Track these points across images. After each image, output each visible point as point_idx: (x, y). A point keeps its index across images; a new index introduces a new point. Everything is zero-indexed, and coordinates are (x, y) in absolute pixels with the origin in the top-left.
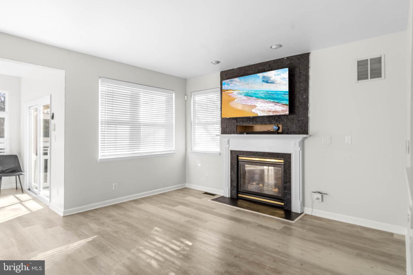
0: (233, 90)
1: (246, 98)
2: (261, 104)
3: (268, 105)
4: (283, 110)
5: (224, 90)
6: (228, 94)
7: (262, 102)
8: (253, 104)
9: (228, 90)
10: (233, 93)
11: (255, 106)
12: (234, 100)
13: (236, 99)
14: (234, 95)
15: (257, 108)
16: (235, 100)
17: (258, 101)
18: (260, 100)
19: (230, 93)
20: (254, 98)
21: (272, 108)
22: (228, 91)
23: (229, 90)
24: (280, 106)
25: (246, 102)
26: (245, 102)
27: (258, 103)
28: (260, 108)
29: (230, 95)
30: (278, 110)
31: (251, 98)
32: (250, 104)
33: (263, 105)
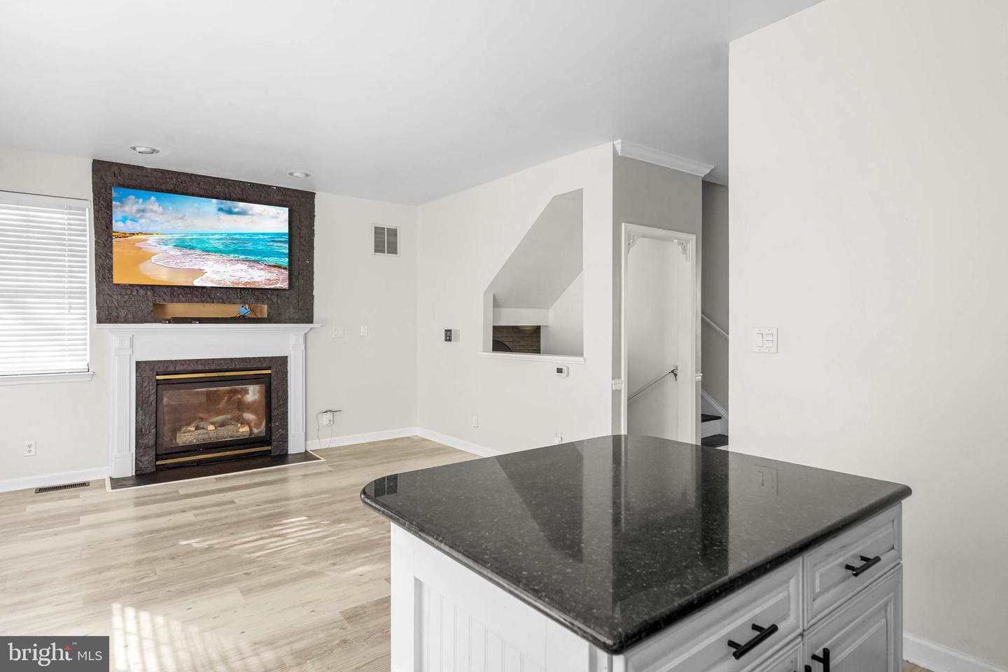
0: (147, 234)
1: (179, 253)
2: (215, 265)
3: (233, 267)
4: (269, 280)
5: (125, 234)
6: (134, 244)
7: (217, 261)
8: (196, 267)
9: (133, 234)
10: (148, 242)
11: (200, 272)
12: (149, 258)
13: (155, 254)
14: (150, 245)
15: (206, 275)
16: (153, 258)
17: (208, 260)
18: (213, 257)
19: (139, 242)
20: (198, 252)
21: (243, 274)
22: (134, 237)
23: (137, 234)
24: (261, 269)
25: (178, 261)
26: (177, 263)
27: (209, 263)
28: (213, 276)
29: (138, 245)
30: (257, 280)
31: (192, 251)
32: (188, 267)
33: (220, 268)
